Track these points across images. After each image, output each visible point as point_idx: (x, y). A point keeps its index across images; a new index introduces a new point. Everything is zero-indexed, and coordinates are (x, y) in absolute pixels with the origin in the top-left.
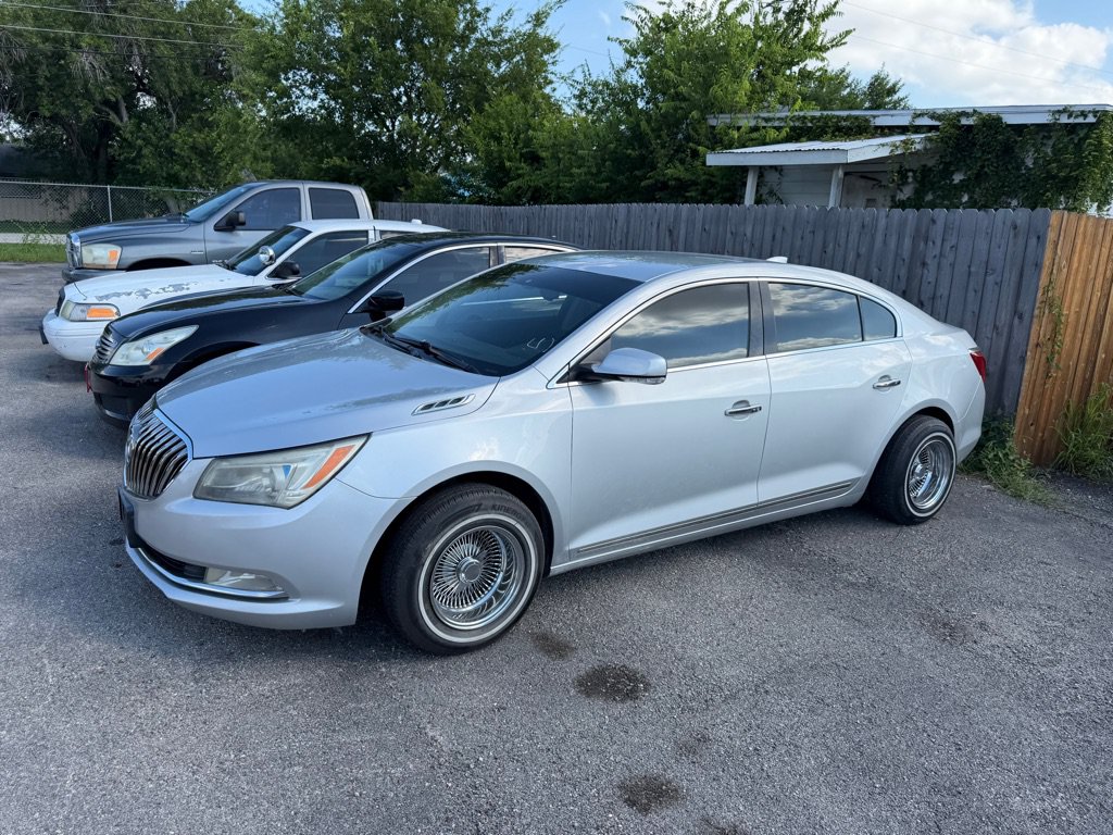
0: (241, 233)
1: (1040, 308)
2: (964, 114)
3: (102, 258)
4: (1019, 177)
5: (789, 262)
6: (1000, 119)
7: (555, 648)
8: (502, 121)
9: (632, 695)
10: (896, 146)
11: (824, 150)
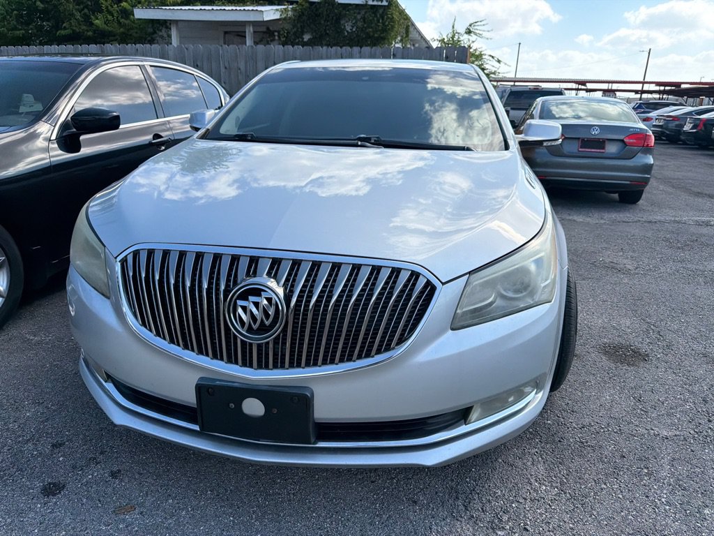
4: (344, 37)
10: (282, 12)
11: (244, 10)
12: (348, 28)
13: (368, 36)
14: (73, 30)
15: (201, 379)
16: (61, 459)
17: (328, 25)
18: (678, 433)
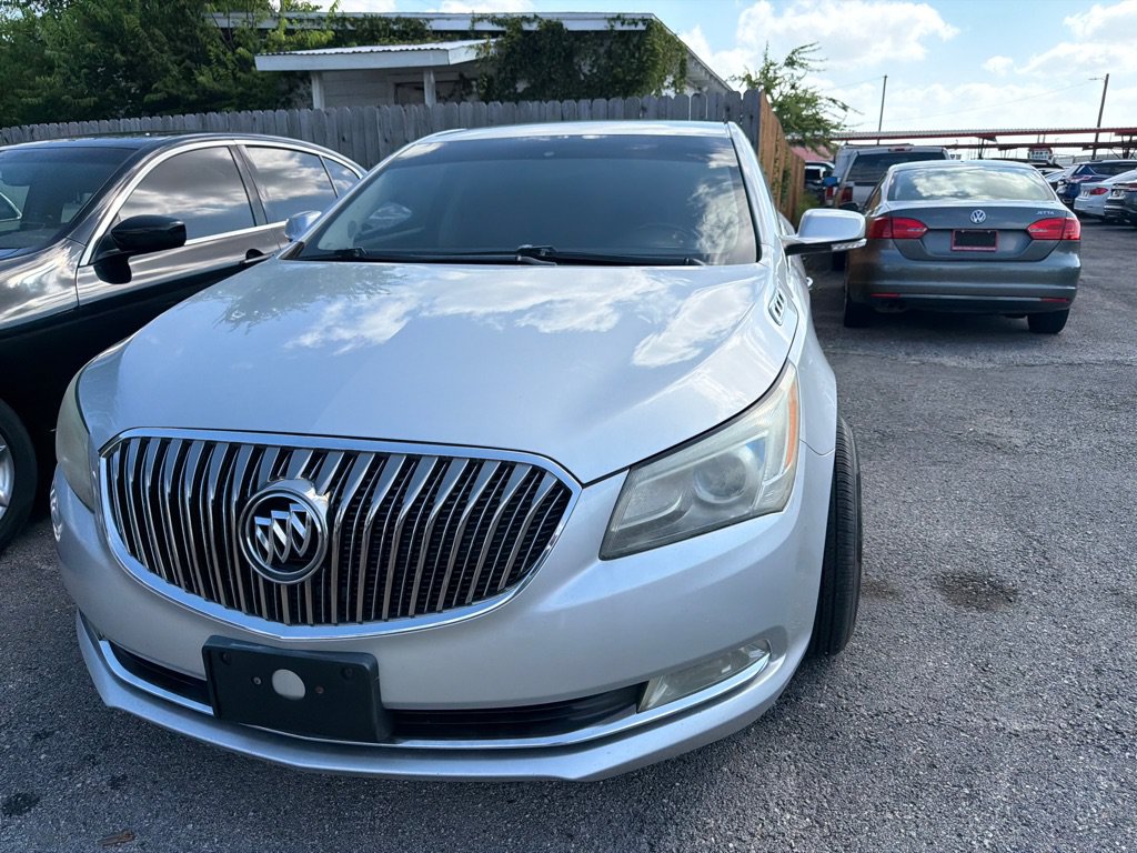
2: (525, 19)
6: (562, 25)
10: (480, 49)
11: (419, 49)
12: (586, 69)
13: (617, 81)
14: (167, 93)
15: (212, 638)
16: (42, 757)
17: (553, 66)
18: (1039, 726)
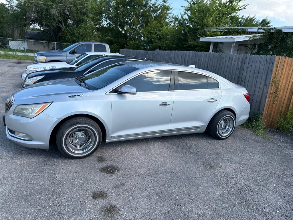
0: (76, 54)
1: (272, 83)
2: (272, 29)
3: (41, 59)
4: (286, 47)
5: (195, 67)
6: (281, 30)
7: (101, 160)
8: (152, 28)
9: (113, 173)
10: (251, 37)
11: (229, 38)
